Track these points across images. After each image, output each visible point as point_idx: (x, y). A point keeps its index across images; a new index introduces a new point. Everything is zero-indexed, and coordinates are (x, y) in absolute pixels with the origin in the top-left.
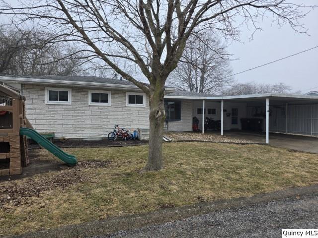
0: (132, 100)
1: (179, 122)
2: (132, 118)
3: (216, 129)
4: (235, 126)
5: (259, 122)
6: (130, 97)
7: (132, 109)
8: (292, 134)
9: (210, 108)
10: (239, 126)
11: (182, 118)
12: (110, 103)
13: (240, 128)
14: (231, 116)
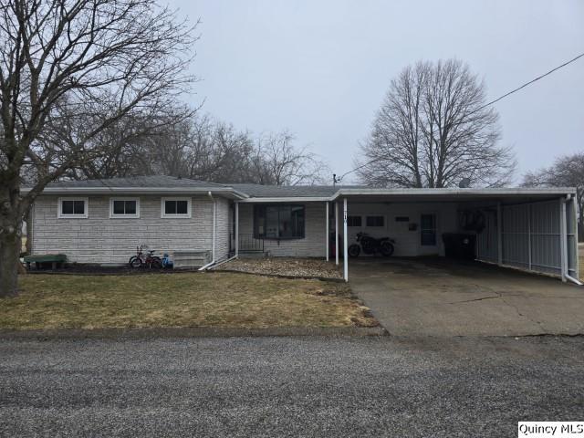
0: (171, 208)
1: (302, 240)
2: (171, 234)
3: (380, 255)
4: (428, 250)
5: (466, 241)
6: (168, 203)
7: (172, 222)
8: (512, 267)
9: (371, 215)
10: (439, 249)
11: (306, 233)
12: (138, 214)
13: (442, 253)
14: (419, 229)
